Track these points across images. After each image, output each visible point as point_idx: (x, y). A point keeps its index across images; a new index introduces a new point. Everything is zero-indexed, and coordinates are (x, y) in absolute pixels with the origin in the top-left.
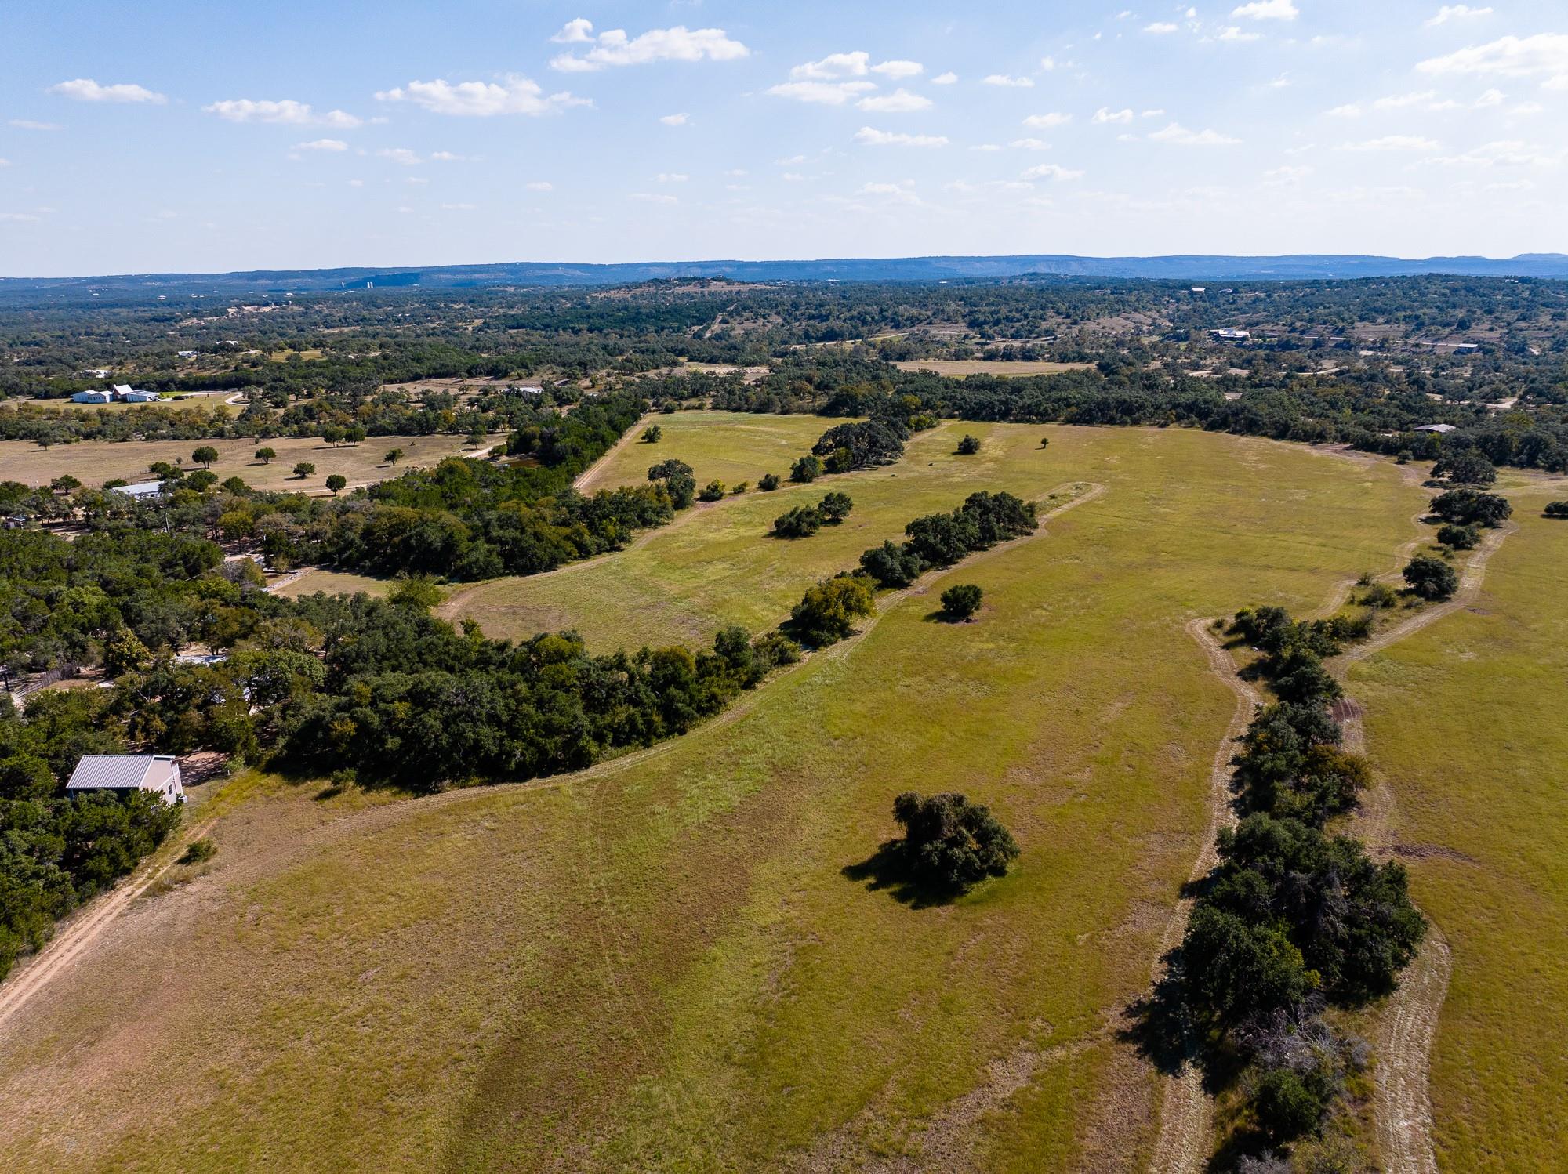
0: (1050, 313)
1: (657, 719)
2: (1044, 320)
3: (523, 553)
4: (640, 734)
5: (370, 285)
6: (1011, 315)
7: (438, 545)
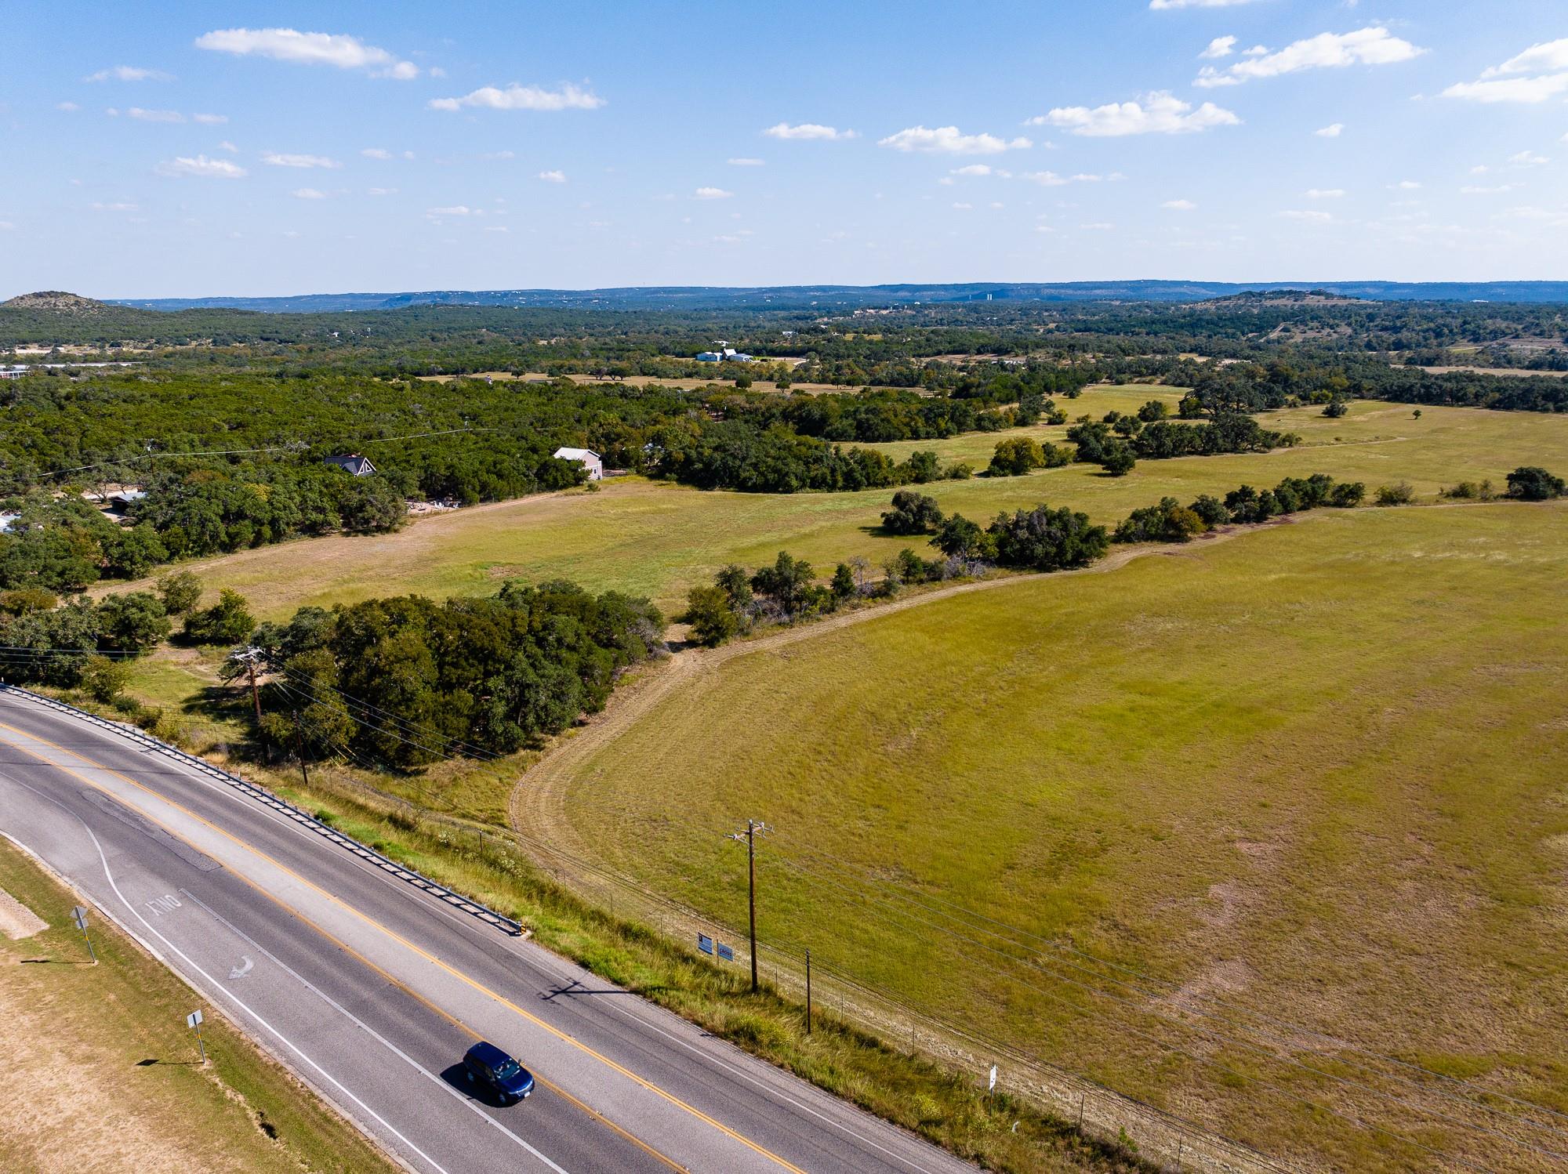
1: (839, 478)
3: (869, 428)
4: (827, 484)
5: (990, 297)
7: (817, 417)
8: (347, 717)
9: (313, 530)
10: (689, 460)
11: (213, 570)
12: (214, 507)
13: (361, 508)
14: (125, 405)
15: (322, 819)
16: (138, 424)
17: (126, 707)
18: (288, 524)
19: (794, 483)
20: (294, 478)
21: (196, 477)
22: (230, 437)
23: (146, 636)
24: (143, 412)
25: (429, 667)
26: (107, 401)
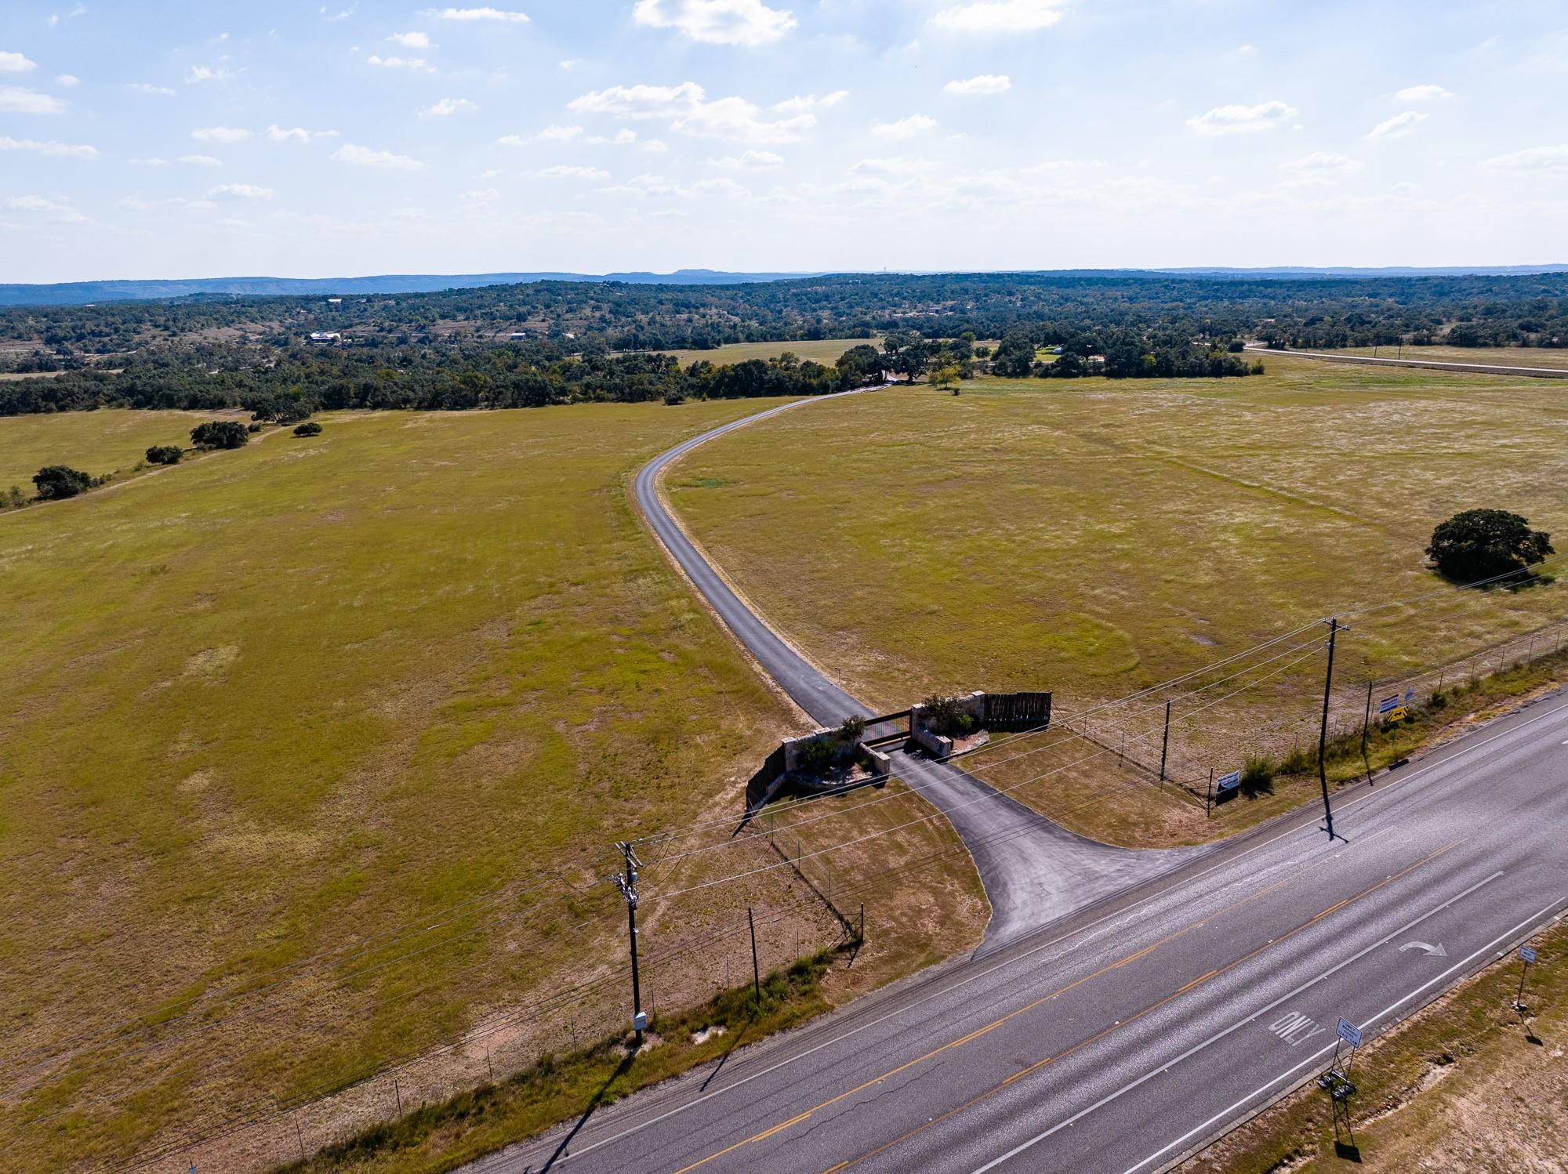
0: (148, 325)
2: (139, 333)
6: (97, 330)
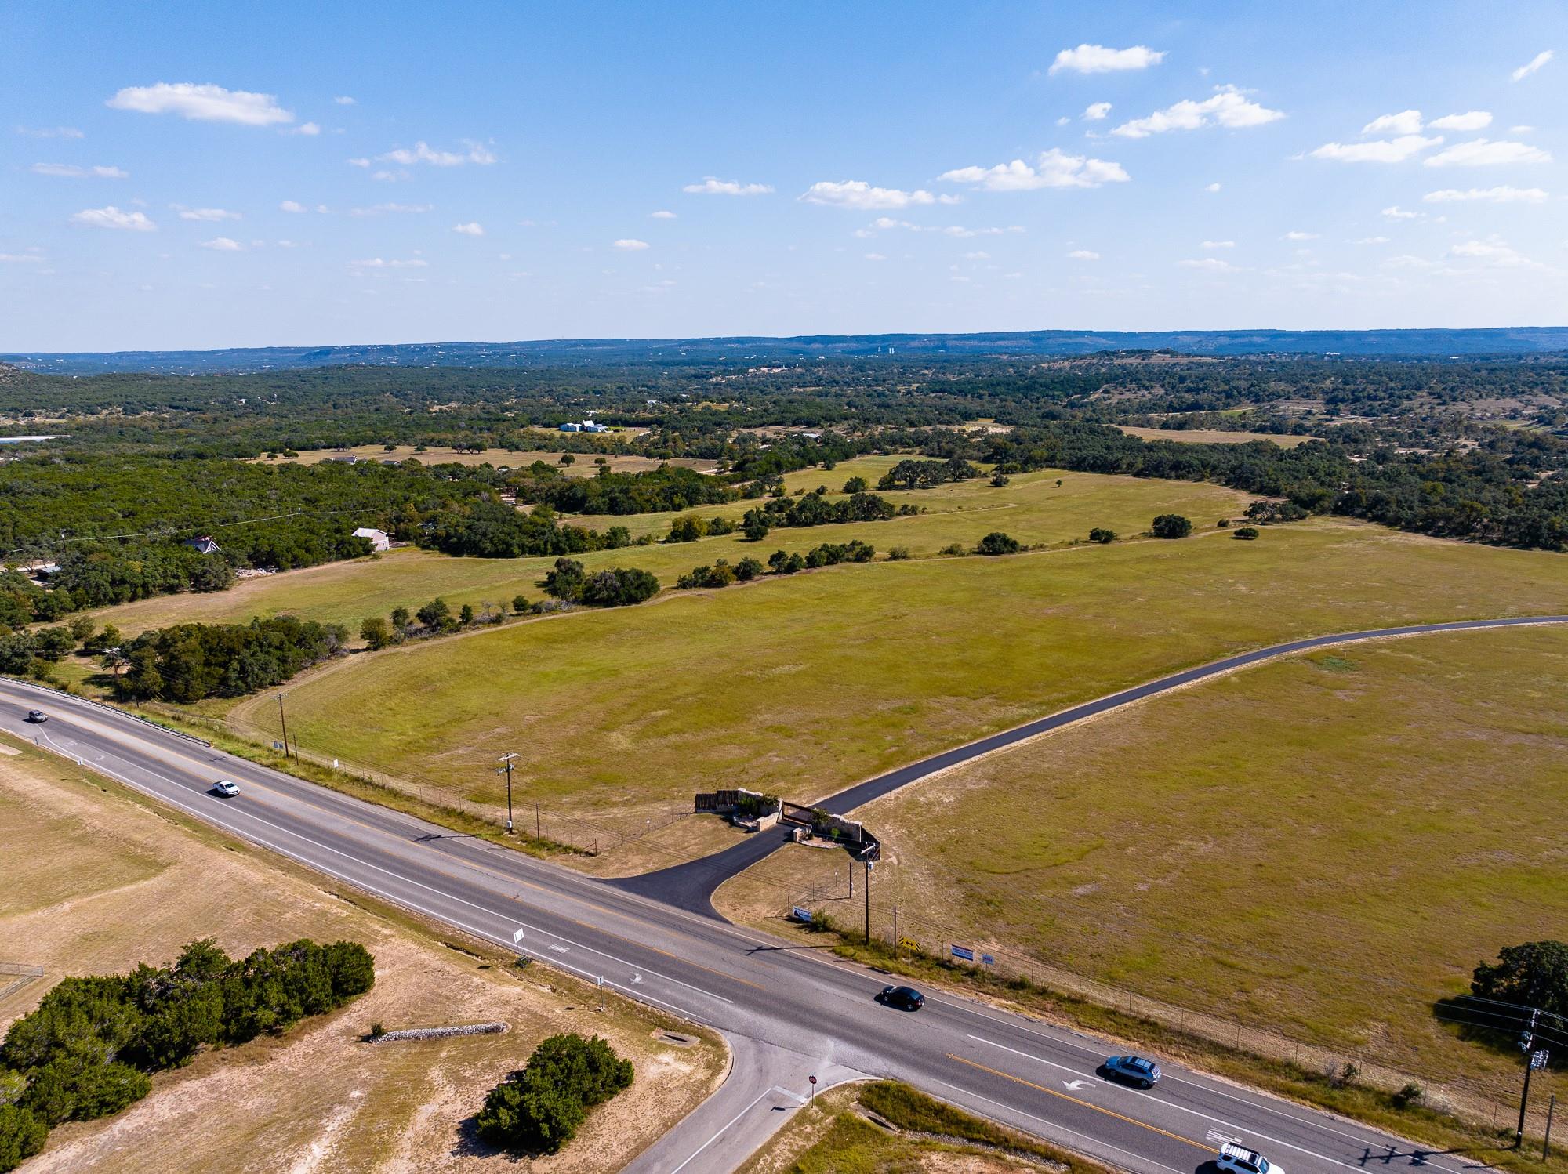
1: (549, 547)
2: (1410, 400)
4: (541, 551)
5: (892, 350)
8: (160, 679)
9: (172, 590)
10: (449, 536)
11: (104, 615)
12: (105, 577)
13: (204, 574)
14: (42, 498)
15: (143, 718)
16: (54, 516)
17: (51, 681)
18: (154, 586)
19: (516, 551)
20: (160, 556)
21: (94, 558)
22: (122, 524)
23: (62, 650)
24: (58, 504)
25: (201, 655)
26: (29, 494)
